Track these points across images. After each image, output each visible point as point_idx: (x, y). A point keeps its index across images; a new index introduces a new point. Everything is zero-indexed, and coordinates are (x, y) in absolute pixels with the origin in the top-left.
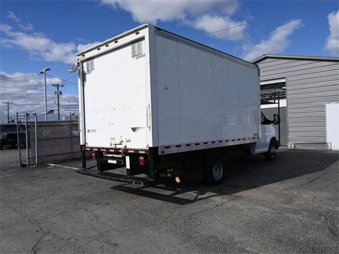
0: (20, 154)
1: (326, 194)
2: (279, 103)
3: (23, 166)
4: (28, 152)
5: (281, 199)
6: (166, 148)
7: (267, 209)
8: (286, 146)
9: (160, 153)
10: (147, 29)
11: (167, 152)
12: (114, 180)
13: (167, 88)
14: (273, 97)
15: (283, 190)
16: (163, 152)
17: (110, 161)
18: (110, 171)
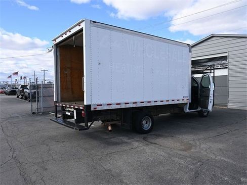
0: (32, 106)
1: (221, 146)
2: (214, 73)
3: (34, 113)
4: (37, 104)
5: (183, 147)
6: (98, 105)
7: (164, 154)
8: (227, 106)
9: (92, 109)
10: (84, 22)
11: (99, 108)
12: (69, 127)
13: (100, 64)
14: (209, 68)
15: (190, 141)
16: (95, 108)
17: (67, 113)
18: (69, 120)
